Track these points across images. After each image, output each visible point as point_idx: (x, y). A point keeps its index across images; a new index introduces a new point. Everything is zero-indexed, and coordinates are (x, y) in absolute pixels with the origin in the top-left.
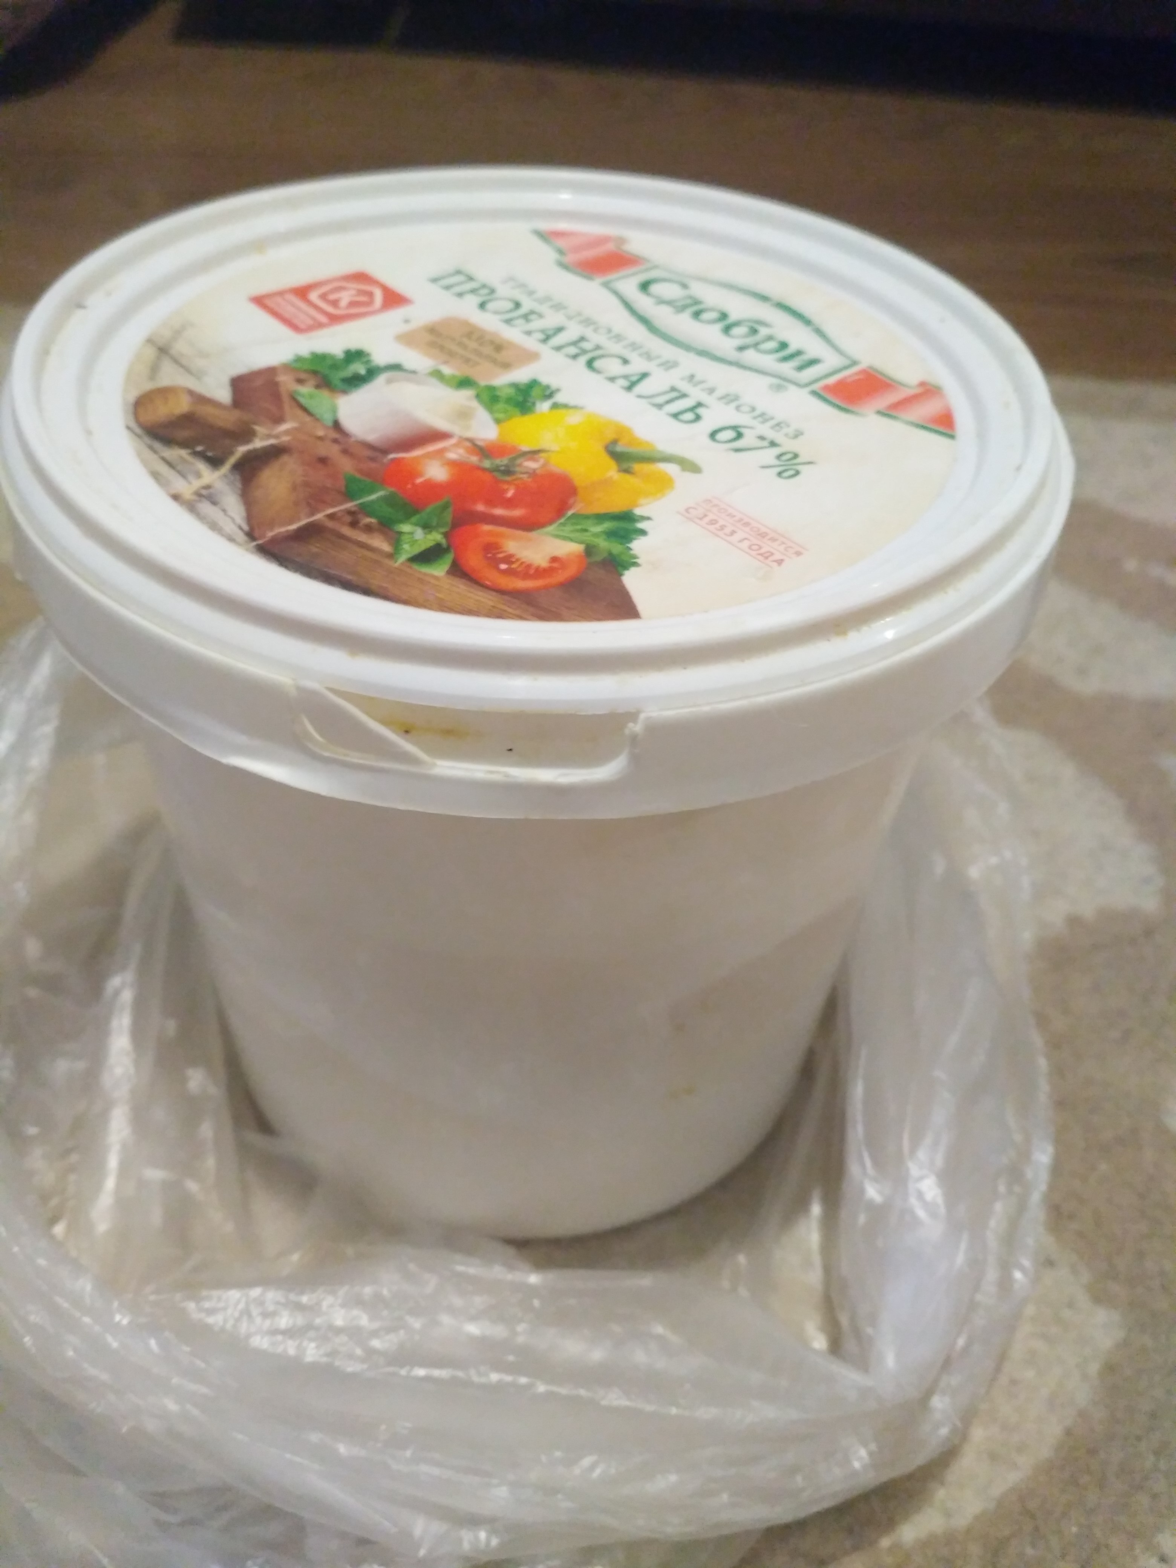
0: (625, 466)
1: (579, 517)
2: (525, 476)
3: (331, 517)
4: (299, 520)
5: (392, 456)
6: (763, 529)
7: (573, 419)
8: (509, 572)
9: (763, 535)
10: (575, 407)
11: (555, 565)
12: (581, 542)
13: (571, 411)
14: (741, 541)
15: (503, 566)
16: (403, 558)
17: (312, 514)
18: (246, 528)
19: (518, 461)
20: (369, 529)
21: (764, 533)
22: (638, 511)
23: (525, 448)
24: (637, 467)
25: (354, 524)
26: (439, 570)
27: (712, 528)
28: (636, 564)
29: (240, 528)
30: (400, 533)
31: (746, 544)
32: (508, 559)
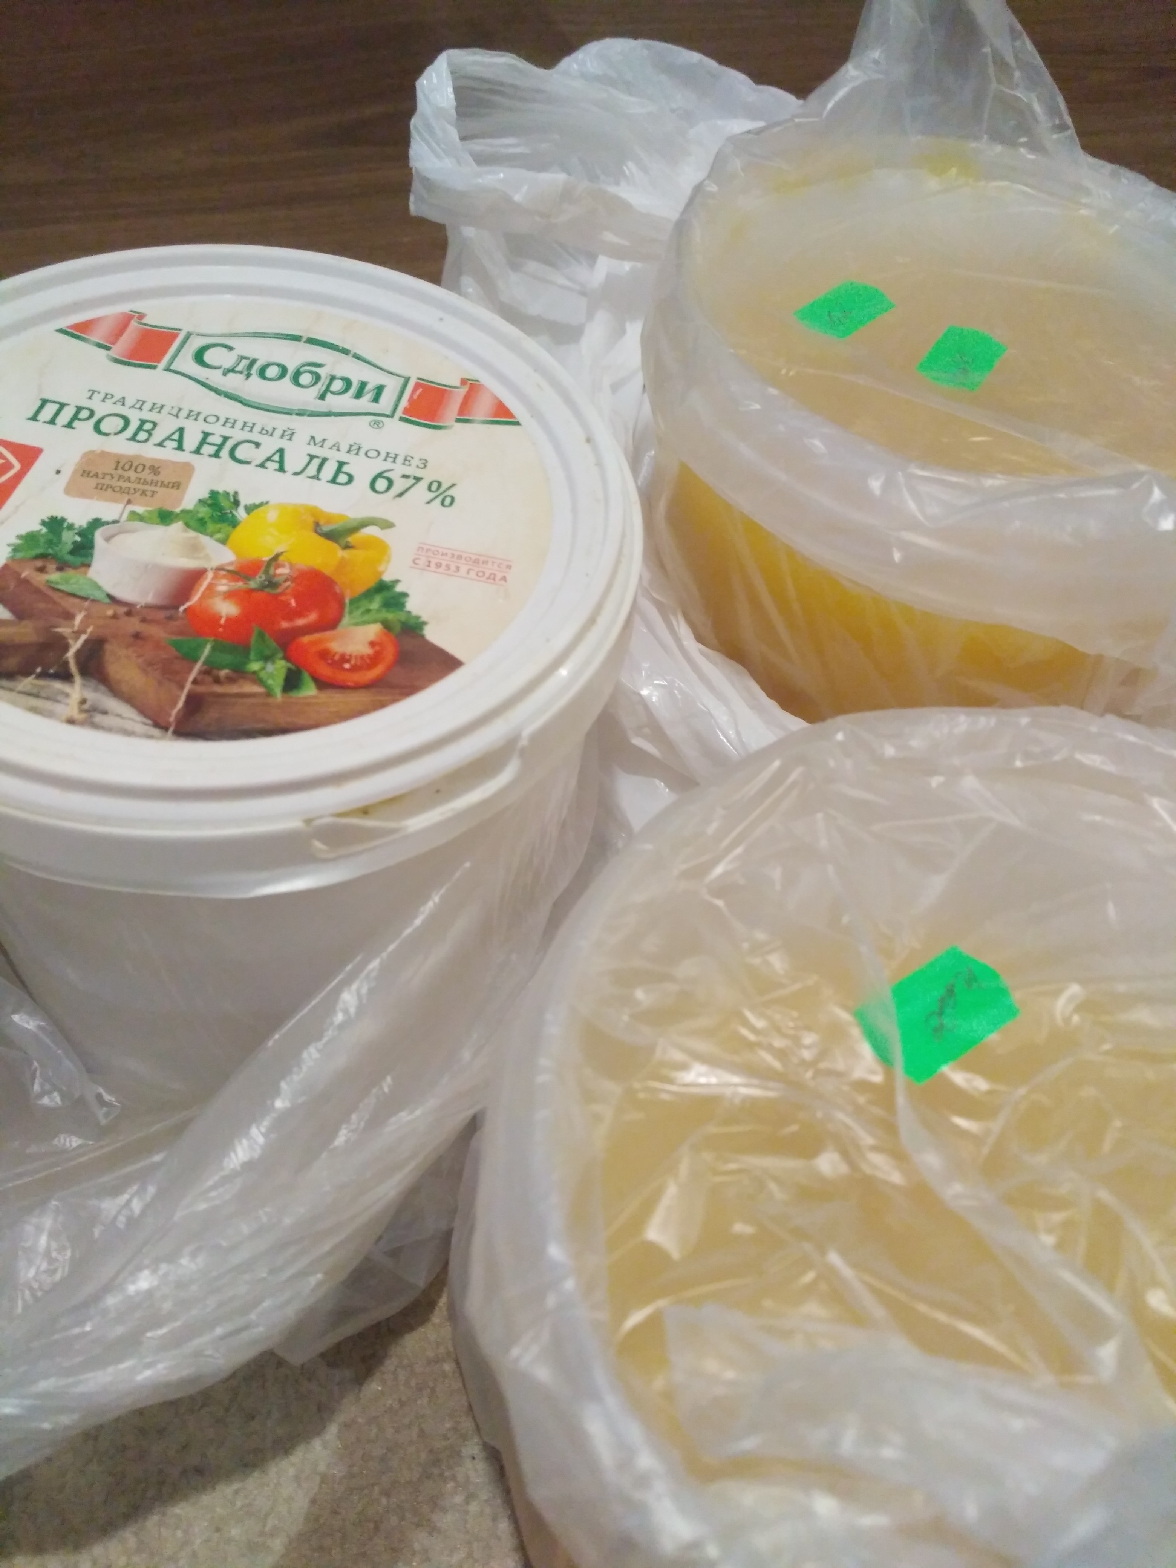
0: (343, 542)
1: (354, 601)
2: (288, 583)
3: (195, 682)
4: (178, 697)
5: (182, 609)
6: (474, 557)
7: (272, 515)
8: (355, 669)
9: (476, 562)
10: (261, 504)
11: (377, 648)
12: (375, 622)
13: (262, 508)
14: (468, 573)
15: (347, 666)
16: (278, 691)
17: (182, 687)
18: (149, 722)
19: (272, 571)
20: (231, 680)
21: (476, 559)
22: (387, 578)
23: (266, 558)
24: (352, 539)
25: (217, 681)
26: (309, 690)
27: (441, 570)
28: (424, 623)
29: (145, 724)
30: (255, 673)
31: (473, 574)
32: (344, 659)
